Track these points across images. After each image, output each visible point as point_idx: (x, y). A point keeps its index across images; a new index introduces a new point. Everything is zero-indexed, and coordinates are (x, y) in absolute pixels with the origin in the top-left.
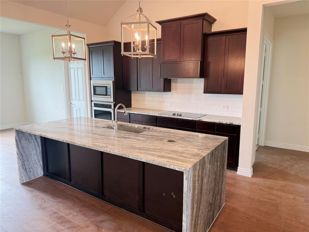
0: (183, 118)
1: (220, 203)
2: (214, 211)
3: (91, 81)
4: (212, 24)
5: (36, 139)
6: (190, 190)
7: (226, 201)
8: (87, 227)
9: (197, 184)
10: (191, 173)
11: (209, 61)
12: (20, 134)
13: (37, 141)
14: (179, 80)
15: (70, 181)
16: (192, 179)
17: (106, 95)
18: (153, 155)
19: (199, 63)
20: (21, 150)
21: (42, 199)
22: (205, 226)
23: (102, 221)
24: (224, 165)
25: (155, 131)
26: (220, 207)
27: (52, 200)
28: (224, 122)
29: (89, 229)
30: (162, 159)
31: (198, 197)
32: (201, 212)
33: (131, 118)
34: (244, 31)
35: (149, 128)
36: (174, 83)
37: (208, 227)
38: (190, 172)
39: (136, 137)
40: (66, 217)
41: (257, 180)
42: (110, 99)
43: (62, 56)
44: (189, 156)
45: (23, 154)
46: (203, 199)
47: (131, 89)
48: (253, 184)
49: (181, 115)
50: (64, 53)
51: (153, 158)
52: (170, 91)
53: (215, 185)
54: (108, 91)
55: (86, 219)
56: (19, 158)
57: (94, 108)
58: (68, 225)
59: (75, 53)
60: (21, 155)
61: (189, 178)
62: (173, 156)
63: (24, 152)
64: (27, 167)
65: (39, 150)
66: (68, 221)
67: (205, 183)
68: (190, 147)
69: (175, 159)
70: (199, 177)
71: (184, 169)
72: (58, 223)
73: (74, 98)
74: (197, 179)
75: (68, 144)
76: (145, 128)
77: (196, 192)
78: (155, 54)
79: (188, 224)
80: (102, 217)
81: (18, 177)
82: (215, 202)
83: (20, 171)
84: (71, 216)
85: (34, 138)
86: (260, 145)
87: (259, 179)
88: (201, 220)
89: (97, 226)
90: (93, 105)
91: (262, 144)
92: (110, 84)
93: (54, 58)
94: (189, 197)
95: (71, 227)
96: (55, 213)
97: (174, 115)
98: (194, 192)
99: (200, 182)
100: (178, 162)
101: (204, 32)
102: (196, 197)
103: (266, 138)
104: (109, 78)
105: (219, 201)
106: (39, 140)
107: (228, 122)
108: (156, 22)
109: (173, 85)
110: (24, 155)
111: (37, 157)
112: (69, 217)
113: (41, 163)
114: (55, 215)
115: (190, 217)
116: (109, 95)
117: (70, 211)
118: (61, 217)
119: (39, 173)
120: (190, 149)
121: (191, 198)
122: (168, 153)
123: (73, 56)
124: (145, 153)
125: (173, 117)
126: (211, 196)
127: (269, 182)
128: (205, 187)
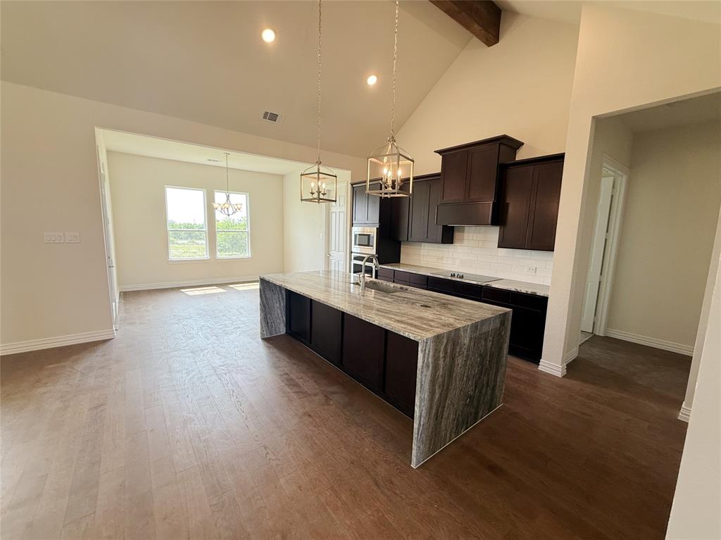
0: (463, 281)
1: (492, 400)
2: (477, 408)
3: (353, 228)
4: (516, 150)
5: (281, 290)
6: (428, 367)
7: (505, 401)
8: (316, 395)
9: (441, 362)
10: (431, 346)
11: (508, 202)
12: (264, 282)
13: (281, 293)
14: (467, 228)
15: (311, 343)
16: (431, 354)
17: (368, 245)
18: (390, 319)
19: (492, 205)
20: (265, 301)
21: (277, 357)
22: (458, 425)
23: (333, 393)
24: (501, 349)
25: (412, 292)
26: (491, 406)
27: (287, 360)
28: (523, 291)
29: (317, 397)
30: (399, 324)
31: (444, 380)
32: (448, 402)
33: (395, 277)
34: (560, 157)
35: (407, 289)
36: (459, 232)
37: (464, 428)
38: (428, 344)
39: (383, 298)
40: (297, 380)
41: (569, 382)
42: (372, 251)
43: (310, 197)
44: (437, 326)
45: (266, 304)
46: (454, 385)
47: (401, 239)
48: (561, 386)
49: (462, 277)
50: (312, 193)
51: (388, 321)
52: (452, 243)
53: (481, 373)
54: (371, 240)
55: (317, 387)
56: (261, 310)
57: (354, 262)
58: (296, 389)
59: (324, 194)
60: (264, 306)
61: (427, 351)
62: (416, 323)
63: (268, 303)
64: (269, 321)
65: (283, 304)
66: (297, 385)
67: (458, 365)
68: (447, 315)
69: (415, 326)
70: (446, 353)
71: (419, 338)
72: (287, 385)
73: (333, 248)
74: (441, 355)
75: (311, 300)
76: (401, 288)
77: (441, 372)
78: (411, 192)
79: (422, 410)
80: (334, 389)
81: (260, 331)
82: (479, 396)
83: (261, 324)
84: (301, 380)
85: (278, 289)
86: (597, 334)
87: (574, 382)
88: (449, 414)
89: (325, 396)
90: (353, 258)
91: (600, 332)
92: (373, 232)
93: (302, 200)
94: (426, 375)
95: (299, 392)
96: (287, 374)
97: (453, 275)
98: (436, 372)
99: (448, 360)
100: (417, 330)
101: (500, 162)
102: (440, 379)
103: (609, 324)
104: (372, 225)
105: (488, 397)
106: (284, 292)
107: (530, 291)
108: (435, 152)
109: (457, 235)
110: (267, 307)
111: (281, 310)
112: (300, 382)
113: (284, 319)
114: (286, 377)
115: (426, 403)
116: (372, 246)
117: (302, 375)
118: (292, 379)
119: (281, 330)
120: (443, 318)
121: (429, 377)
122: (412, 319)
123: (321, 196)
124: (381, 316)
125: (449, 278)
126: (472, 386)
127: (589, 389)
128: (458, 370)
